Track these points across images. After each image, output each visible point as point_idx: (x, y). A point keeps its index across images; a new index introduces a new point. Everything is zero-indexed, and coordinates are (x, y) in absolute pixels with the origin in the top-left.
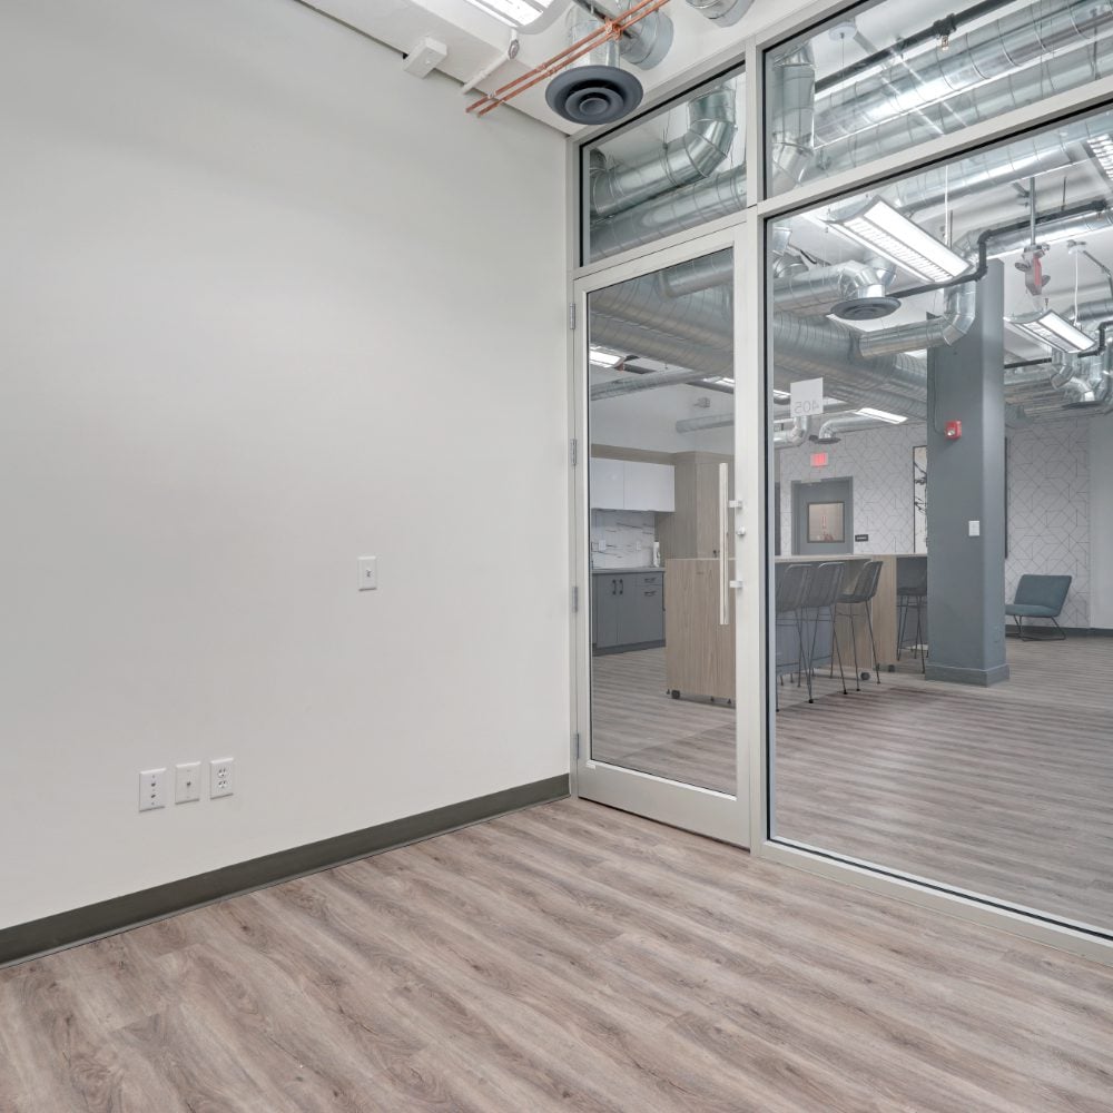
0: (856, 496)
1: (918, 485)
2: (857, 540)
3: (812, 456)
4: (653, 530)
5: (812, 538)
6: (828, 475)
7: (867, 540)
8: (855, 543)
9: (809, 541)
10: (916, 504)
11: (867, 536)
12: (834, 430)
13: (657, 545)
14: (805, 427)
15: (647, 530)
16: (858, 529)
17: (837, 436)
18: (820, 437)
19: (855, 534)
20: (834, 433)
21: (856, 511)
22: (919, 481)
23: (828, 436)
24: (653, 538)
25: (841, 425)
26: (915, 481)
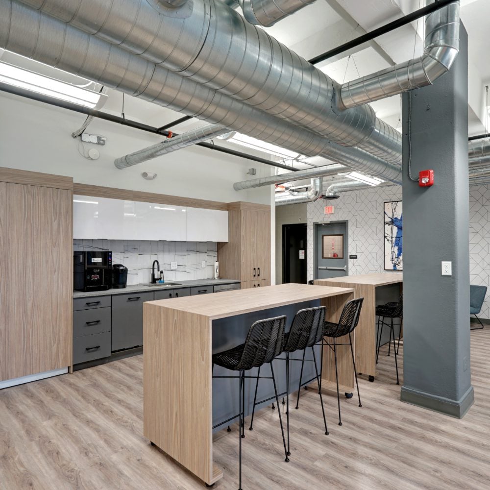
0: (350, 232)
1: (387, 226)
2: (350, 258)
3: (325, 208)
4: (215, 254)
5: (325, 256)
6: (334, 219)
7: (356, 258)
8: (349, 260)
9: (323, 257)
10: (385, 237)
11: (356, 256)
12: (336, 190)
13: (217, 264)
14: (318, 189)
15: (211, 254)
16: (351, 251)
17: (337, 194)
18: (327, 195)
19: (349, 254)
20: (335, 193)
21: (350, 240)
22: (387, 223)
23: (331, 194)
24: (216, 259)
25: (340, 187)
26: (385, 223)
